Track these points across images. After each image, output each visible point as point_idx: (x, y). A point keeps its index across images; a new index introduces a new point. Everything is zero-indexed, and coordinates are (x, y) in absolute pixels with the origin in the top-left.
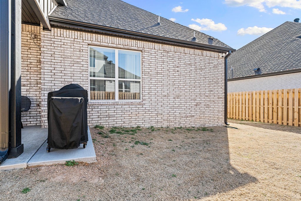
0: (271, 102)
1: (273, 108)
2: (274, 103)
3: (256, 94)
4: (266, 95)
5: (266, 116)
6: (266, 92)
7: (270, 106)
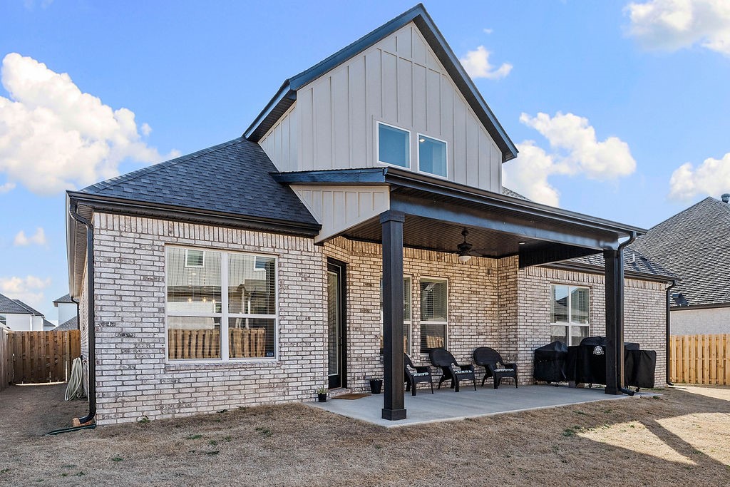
0: (714, 352)
1: (717, 362)
2: (719, 354)
3: (690, 339)
4: (707, 341)
5: (707, 374)
6: (707, 336)
7: (714, 358)
